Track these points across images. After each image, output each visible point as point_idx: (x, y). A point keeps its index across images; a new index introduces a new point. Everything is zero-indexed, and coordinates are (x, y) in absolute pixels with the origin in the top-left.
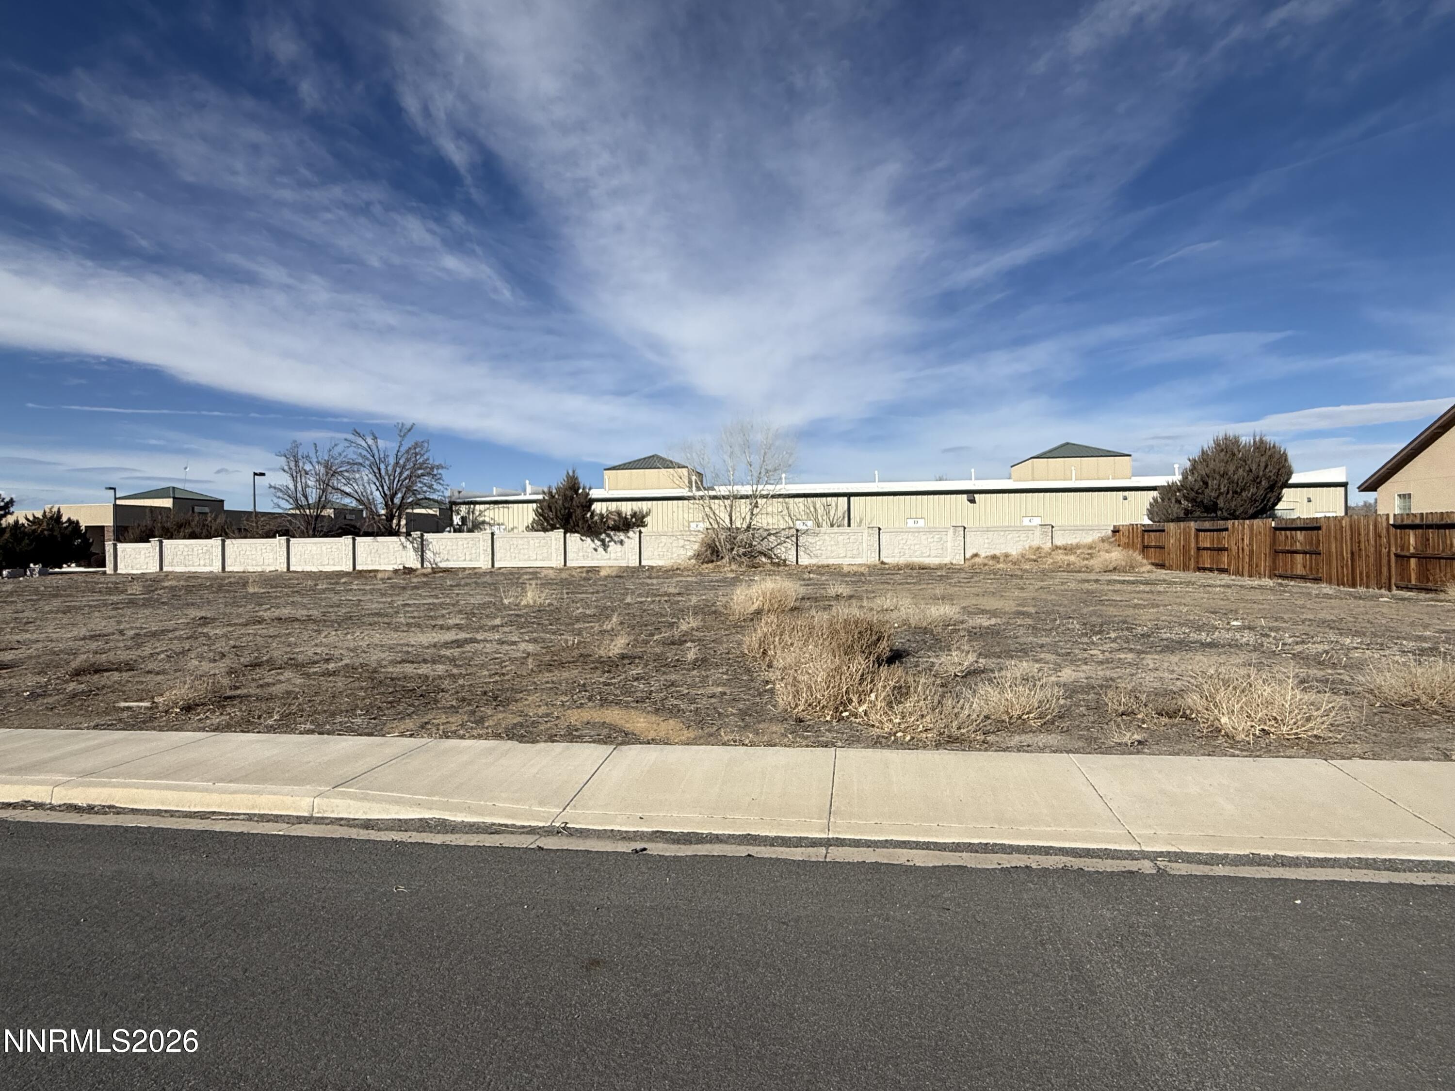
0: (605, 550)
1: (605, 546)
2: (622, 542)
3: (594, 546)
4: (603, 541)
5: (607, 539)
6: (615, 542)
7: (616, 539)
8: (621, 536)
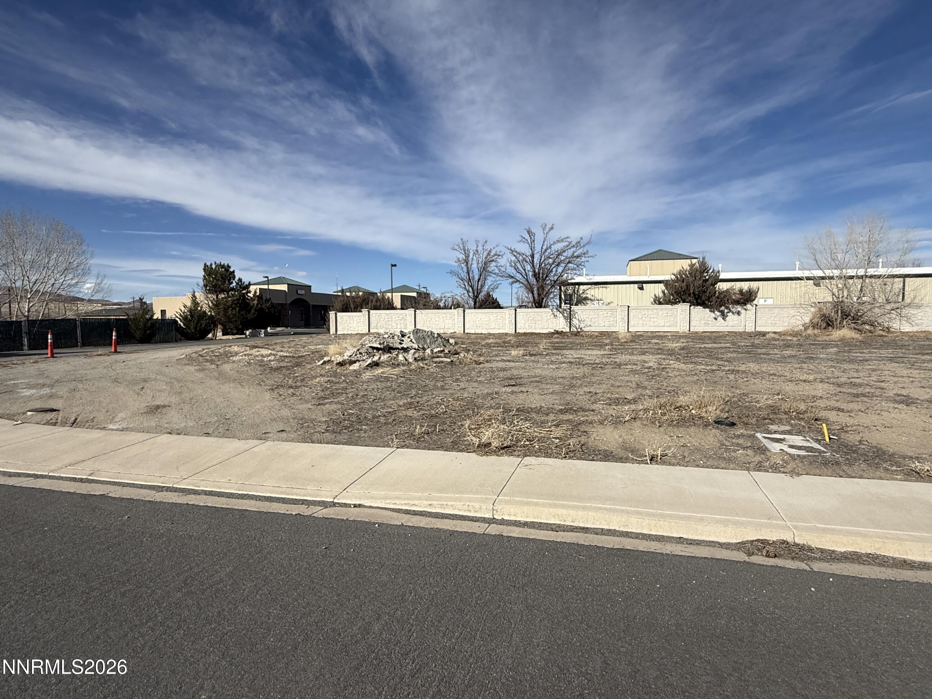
0: (723, 319)
1: (724, 316)
2: (739, 313)
3: (714, 316)
4: (722, 313)
5: (726, 311)
6: (733, 313)
7: (734, 310)
8: (739, 308)
